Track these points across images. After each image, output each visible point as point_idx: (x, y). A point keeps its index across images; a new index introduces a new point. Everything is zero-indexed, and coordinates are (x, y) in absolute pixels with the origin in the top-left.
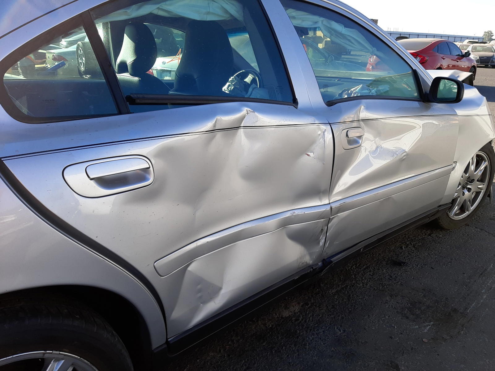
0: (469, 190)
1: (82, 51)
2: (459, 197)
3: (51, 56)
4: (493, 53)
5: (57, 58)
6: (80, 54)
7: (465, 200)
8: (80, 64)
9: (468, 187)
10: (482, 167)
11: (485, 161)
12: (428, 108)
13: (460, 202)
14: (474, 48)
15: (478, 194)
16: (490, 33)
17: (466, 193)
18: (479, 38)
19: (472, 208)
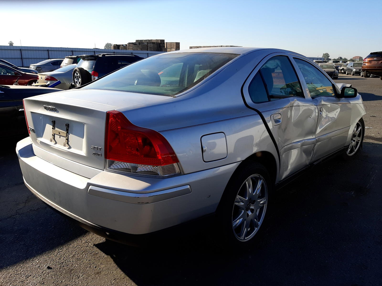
0: (354, 141)
1: (78, 74)
2: (350, 144)
3: (44, 77)
4: (334, 69)
5: (49, 78)
6: (77, 76)
7: (353, 146)
8: (76, 83)
9: (354, 139)
10: (359, 129)
11: (360, 126)
12: (339, 101)
13: (350, 147)
14: (321, 66)
15: (357, 143)
16: (327, 54)
17: (353, 142)
18: (321, 59)
19: (356, 150)
